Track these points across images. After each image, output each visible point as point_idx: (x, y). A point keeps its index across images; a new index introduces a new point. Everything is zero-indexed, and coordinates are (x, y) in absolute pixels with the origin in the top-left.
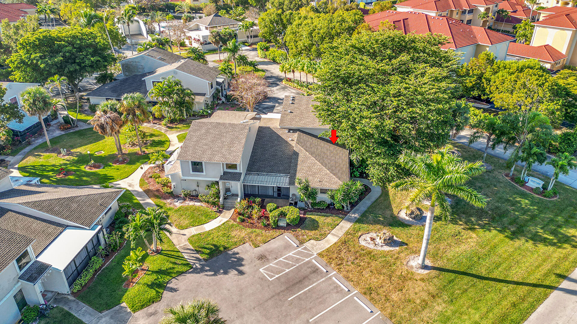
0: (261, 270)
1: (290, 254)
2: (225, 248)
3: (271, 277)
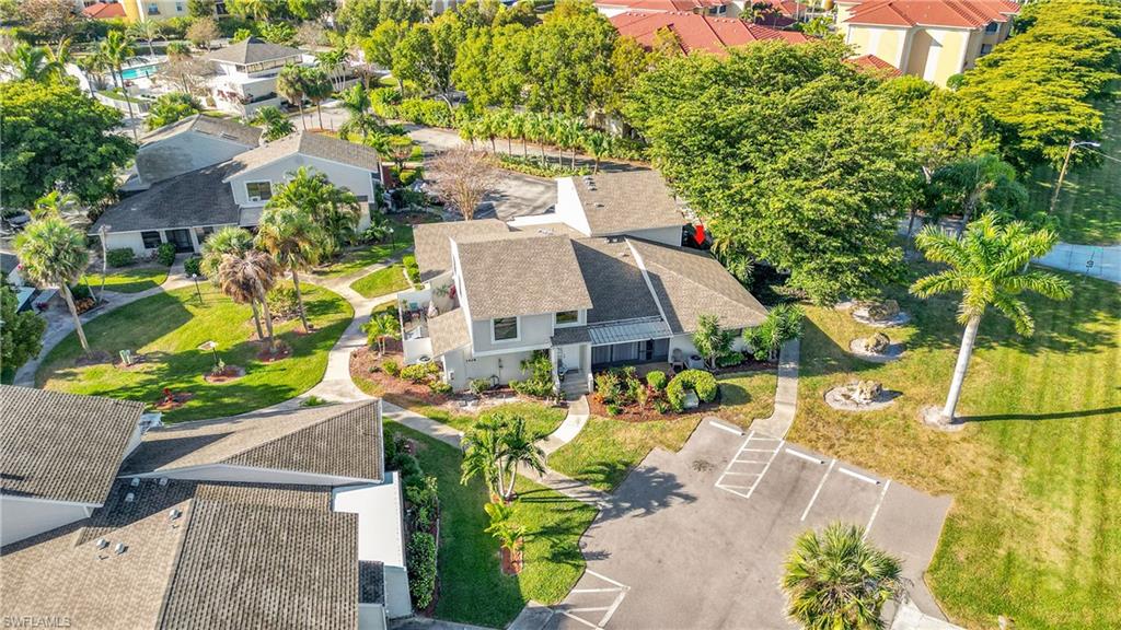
0: (717, 485)
1: (742, 449)
2: (626, 464)
3: (746, 492)
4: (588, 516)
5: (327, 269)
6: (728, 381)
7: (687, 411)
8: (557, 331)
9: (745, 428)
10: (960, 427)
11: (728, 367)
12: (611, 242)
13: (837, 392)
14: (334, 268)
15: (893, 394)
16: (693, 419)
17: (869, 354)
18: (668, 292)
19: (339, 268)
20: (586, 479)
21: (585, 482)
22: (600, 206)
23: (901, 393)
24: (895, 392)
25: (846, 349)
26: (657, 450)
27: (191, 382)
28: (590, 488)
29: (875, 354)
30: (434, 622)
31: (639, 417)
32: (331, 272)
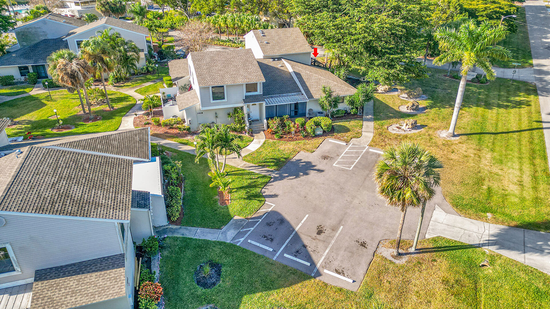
0: (334, 165)
1: (346, 150)
2: (285, 158)
3: (350, 167)
4: (266, 180)
5: (122, 85)
6: (338, 124)
7: (317, 136)
8: (247, 97)
9: (347, 142)
10: (457, 138)
11: (337, 117)
12: (274, 60)
13: (394, 127)
14: (126, 84)
15: (422, 126)
16: (320, 140)
17: (409, 111)
18: (305, 80)
19: (128, 84)
20: (264, 165)
21: (263, 166)
22: (267, 43)
23: (427, 126)
24: (423, 125)
25: (398, 110)
26: (302, 152)
27: (43, 132)
28: (267, 169)
29: (412, 111)
30: (181, 228)
31: (291, 139)
32: (124, 86)
